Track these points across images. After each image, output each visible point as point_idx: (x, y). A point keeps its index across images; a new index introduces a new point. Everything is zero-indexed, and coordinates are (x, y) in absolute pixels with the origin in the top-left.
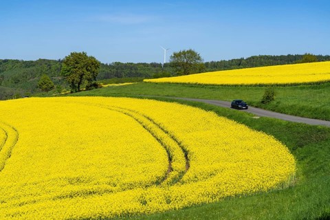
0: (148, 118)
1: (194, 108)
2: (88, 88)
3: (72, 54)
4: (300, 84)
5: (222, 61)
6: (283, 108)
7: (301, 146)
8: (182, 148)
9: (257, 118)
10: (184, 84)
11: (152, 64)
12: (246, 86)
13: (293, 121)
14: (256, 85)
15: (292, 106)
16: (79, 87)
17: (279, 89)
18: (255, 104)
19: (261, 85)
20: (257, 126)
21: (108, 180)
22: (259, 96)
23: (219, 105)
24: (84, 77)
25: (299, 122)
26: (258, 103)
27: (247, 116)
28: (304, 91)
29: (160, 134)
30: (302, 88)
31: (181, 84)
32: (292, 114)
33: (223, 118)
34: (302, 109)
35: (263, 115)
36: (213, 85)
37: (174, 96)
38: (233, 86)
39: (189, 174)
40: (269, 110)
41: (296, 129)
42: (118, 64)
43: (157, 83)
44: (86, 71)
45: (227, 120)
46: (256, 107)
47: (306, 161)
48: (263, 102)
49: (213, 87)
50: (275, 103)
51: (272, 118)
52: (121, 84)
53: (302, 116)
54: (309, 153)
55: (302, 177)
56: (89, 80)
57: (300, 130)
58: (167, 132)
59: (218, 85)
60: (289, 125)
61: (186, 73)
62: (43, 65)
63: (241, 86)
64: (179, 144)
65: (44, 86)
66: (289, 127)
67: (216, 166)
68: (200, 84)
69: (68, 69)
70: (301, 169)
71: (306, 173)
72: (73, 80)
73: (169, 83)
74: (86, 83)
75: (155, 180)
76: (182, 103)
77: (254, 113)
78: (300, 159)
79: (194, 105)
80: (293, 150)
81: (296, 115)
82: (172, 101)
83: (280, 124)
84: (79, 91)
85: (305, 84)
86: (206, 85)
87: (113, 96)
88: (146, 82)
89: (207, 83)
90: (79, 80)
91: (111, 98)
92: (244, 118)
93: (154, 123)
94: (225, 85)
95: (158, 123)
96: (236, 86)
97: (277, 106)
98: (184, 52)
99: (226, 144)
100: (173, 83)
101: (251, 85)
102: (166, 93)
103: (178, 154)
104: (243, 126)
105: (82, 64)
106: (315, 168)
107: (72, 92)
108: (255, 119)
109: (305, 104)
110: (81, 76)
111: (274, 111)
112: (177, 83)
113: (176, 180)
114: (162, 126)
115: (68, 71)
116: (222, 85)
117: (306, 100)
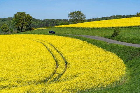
0: (51, 45)
1: (76, 40)
2: (26, 30)
3: (18, 13)
4: (133, 27)
5: (98, 18)
6: (123, 39)
7: (131, 59)
8: (65, 60)
9: (108, 44)
10: (74, 28)
11: (63, 20)
12: (105, 28)
13: (127, 45)
14: (110, 28)
15: (128, 38)
16: (22, 30)
17: (122, 29)
18: (109, 37)
19: (113, 28)
20: (108, 48)
21: (17, 79)
22: (111, 33)
23: (89, 38)
24: (24, 24)
25: (131, 46)
26: (111, 36)
27: (104, 43)
28: (135, 30)
29: (55, 53)
30: (134, 29)
31: (73, 27)
32: (128, 42)
33: (90, 44)
34: (133, 39)
35: (112, 43)
36: (89, 28)
37: (68, 33)
38: (99, 28)
39: (64, 76)
40: (116, 40)
41: (128, 49)
42: (47, 20)
43: (61, 28)
44: (25, 21)
45: (93, 46)
46: (109, 39)
47: (133, 68)
48: (113, 36)
49: (88, 29)
50: (119, 36)
51: (117, 44)
52: (44, 28)
53: (133, 43)
54: (135, 63)
55: (129, 77)
56: (27, 26)
57: (131, 50)
58: (59, 52)
59: (91, 28)
60: (125, 48)
61: (77, 22)
62: (11, 20)
63: (103, 28)
64: (64, 58)
65: (4, 29)
66: (125, 49)
67: (80, 71)
68: (82, 28)
69: (16, 20)
70: (129, 73)
71: (132, 76)
72: (18, 26)
73: (67, 27)
74: (25, 27)
75: (44, 79)
76: (71, 37)
77: (107, 42)
78: (129, 67)
79: (77, 38)
80: (126, 62)
81: (130, 43)
82: (66, 36)
83: (120, 47)
84: (22, 32)
85: (136, 26)
86: (85, 28)
87: (37, 34)
88: (56, 27)
89: (86, 27)
90: (21, 26)
91: (36, 35)
92: (102, 44)
93: (54, 47)
94: (95, 28)
95: (55, 47)
96: (100, 28)
97: (120, 38)
98: (75, 12)
99: (89, 58)
100: (69, 27)
101: (108, 28)
102: (64, 32)
103: (62, 64)
104: (100, 49)
105: (23, 18)
106: (137, 73)
107: (18, 32)
108: (107, 45)
109: (135, 37)
110: (23, 24)
111: (118, 40)
112: (71, 28)
113: (56, 80)
114: (57, 49)
115: (16, 22)
116: (93, 28)
117: (135, 35)
